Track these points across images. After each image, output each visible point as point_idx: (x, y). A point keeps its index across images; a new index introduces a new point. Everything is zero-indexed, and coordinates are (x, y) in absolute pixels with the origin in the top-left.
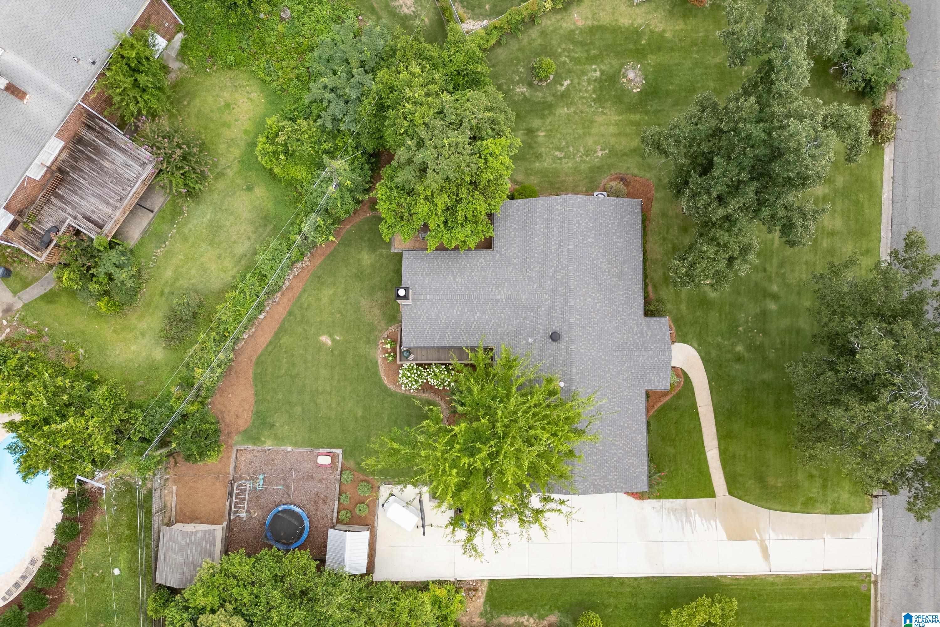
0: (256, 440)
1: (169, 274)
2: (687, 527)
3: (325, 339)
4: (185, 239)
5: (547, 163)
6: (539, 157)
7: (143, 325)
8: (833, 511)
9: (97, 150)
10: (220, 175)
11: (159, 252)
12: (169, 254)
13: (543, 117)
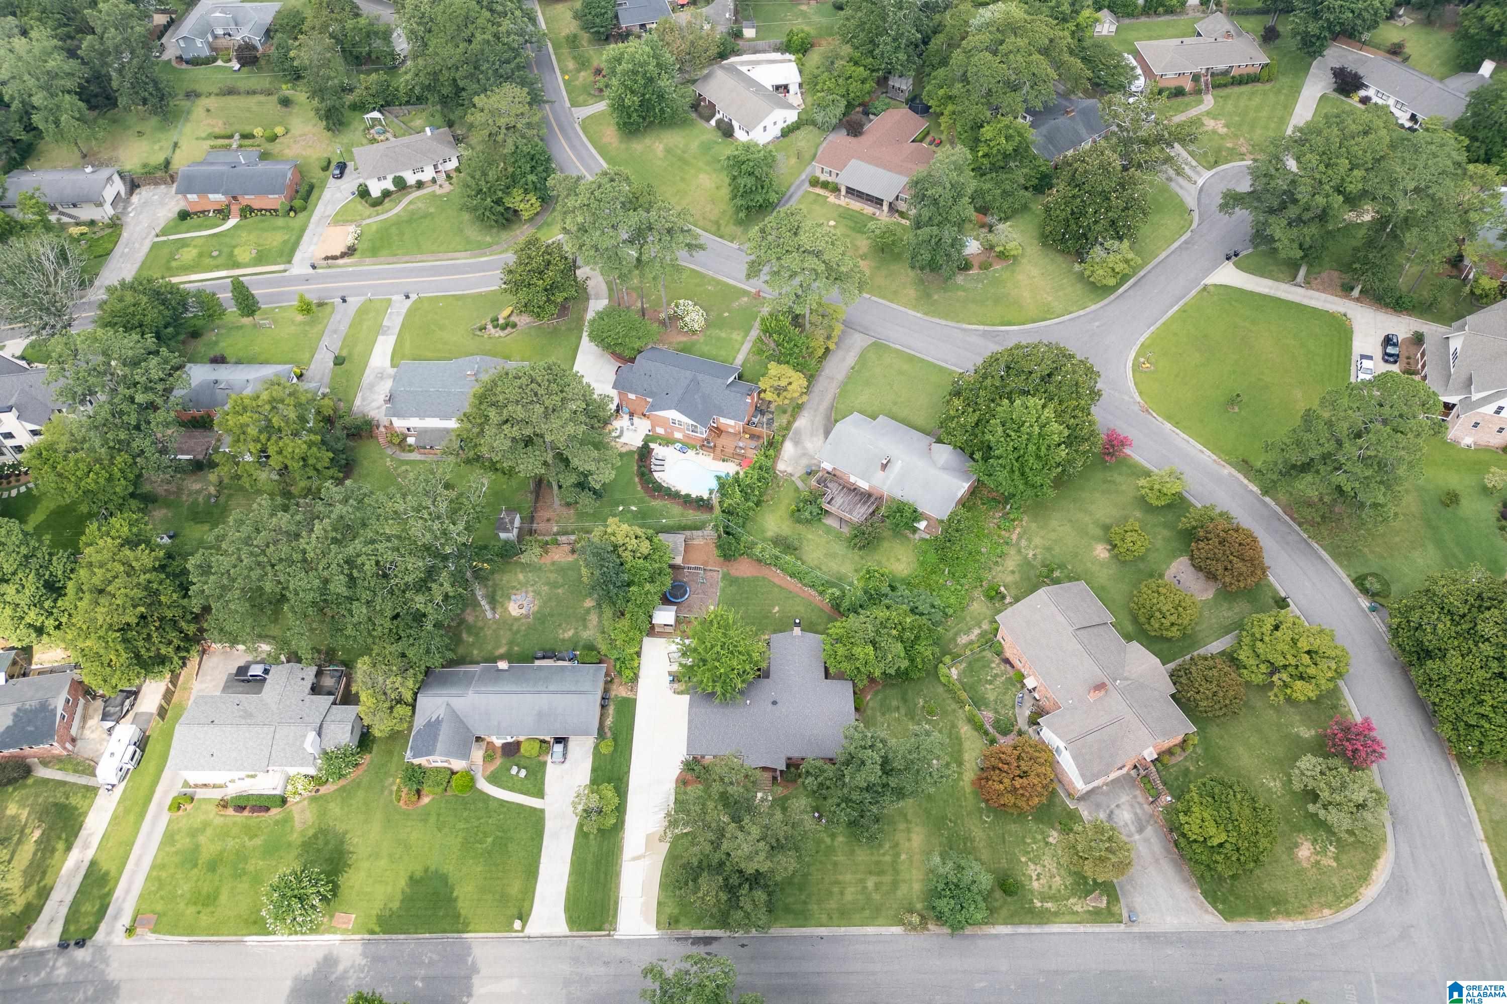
0: (724, 578)
1: (810, 537)
2: (657, 809)
3: (777, 609)
4: (828, 543)
5: (879, 719)
6: (883, 714)
7: (784, 527)
8: (659, 903)
9: (865, 503)
10: (862, 558)
11: (821, 532)
12: (820, 536)
13: (906, 715)
